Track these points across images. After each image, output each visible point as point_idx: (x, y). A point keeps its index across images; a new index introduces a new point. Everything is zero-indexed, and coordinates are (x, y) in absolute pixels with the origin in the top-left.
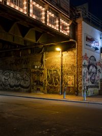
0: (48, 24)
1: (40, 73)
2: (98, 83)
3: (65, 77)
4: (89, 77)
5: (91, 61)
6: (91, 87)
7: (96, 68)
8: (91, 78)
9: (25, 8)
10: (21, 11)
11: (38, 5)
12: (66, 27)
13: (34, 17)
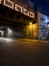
0: (24, 13)
1: (26, 32)
2: (46, 35)
3: (33, 33)
4: (42, 33)
5: (43, 27)
6: (43, 37)
7: (45, 30)
8: (43, 33)
9: (13, 7)
10: (11, 7)
11: (19, 6)
12: (33, 15)
13: (17, 10)
